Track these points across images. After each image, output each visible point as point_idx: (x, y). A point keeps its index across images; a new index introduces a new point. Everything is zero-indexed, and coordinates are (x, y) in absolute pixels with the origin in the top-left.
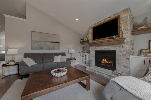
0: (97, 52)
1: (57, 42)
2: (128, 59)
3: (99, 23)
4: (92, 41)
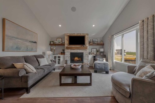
0: (72, 54)
1: (34, 42)
2: (88, 56)
4: (68, 45)
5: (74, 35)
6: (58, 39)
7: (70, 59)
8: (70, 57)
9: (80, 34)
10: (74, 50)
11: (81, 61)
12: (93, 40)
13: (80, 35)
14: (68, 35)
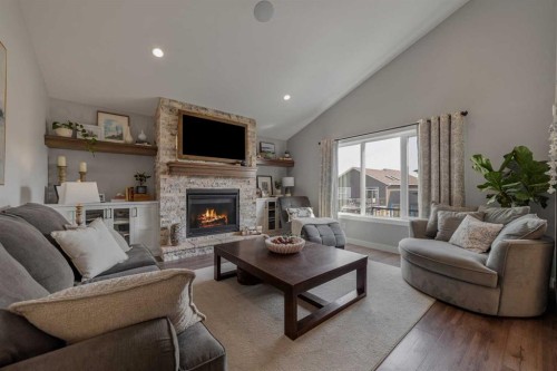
0: (191, 194)
2: (255, 203)
3: (203, 112)
5: (203, 114)
6: (102, 117)
7: (184, 218)
8: (185, 212)
9: (229, 115)
10: (203, 177)
11: (229, 223)
12: (263, 145)
13: (226, 117)
14: (179, 107)
